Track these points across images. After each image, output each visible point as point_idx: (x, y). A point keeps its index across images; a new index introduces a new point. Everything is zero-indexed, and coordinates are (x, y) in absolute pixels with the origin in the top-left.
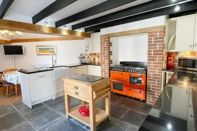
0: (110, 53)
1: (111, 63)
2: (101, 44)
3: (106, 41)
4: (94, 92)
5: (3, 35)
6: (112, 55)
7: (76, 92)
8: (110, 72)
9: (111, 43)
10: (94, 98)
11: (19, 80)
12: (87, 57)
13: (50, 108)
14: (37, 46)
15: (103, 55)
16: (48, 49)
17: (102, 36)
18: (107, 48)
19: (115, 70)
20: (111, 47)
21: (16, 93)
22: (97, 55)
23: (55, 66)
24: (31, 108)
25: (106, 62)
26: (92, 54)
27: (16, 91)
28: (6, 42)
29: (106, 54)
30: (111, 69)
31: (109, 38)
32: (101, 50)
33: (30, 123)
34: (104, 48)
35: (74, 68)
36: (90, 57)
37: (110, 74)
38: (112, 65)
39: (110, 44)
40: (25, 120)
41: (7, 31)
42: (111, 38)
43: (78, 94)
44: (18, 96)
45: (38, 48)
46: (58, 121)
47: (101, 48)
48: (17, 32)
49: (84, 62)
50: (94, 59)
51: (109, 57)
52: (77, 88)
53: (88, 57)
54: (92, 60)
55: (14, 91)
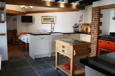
0: (100, 24)
1: (101, 33)
2: (92, 15)
3: (97, 13)
4: (74, 50)
5: (22, 8)
6: (101, 25)
7: (63, 50)
8: (98, 41)
9: (102, 15)
10: (74, 55)
11: (28, 40)
12: (80, 26)
13: (46, 62)
14: (42, 17)
15: (93, 25)
16: (50, 19)
17: (93, 9)
18: (97, 19)
19: (103, 40)
20: (101, 18)
21: (26, 49)
22: (89, 25)
23: (53, 32)
24: (34, 59)
25: (95, 32)
26: (85, 24)
27: (26, 48)
28: (23, 13)
29: (96, 24)
30: (99, 38)
31: (100, 10)
32: (92, 21)
33: (32, 67)
34: (95, 19)
35: (67, 34)
36: (83, 26)
37: (98, 43)
38: (100, 35)
39: (100, 16)
40: (30, 65)
41: (24, 6)
42: (101, 10)
43: (64, 52)
44: (27, 51)
45: (43, 17)
46: (50, 70)
47: (92, 19)
48: (30, 6)
49: (77, 30)
50: (87, 29)
51: (99, 27)
52: (63, 47)
53: (82, 27)
54: (85, 29)
55: (25, 48)
